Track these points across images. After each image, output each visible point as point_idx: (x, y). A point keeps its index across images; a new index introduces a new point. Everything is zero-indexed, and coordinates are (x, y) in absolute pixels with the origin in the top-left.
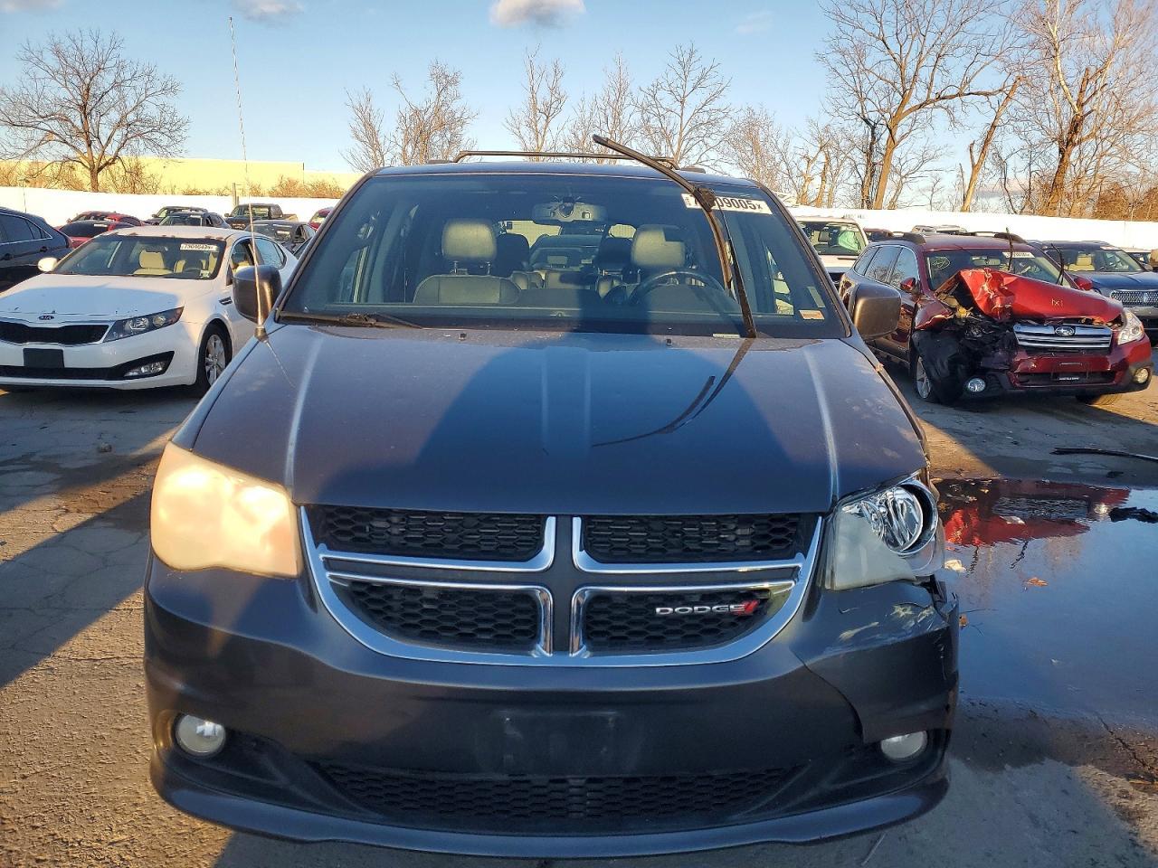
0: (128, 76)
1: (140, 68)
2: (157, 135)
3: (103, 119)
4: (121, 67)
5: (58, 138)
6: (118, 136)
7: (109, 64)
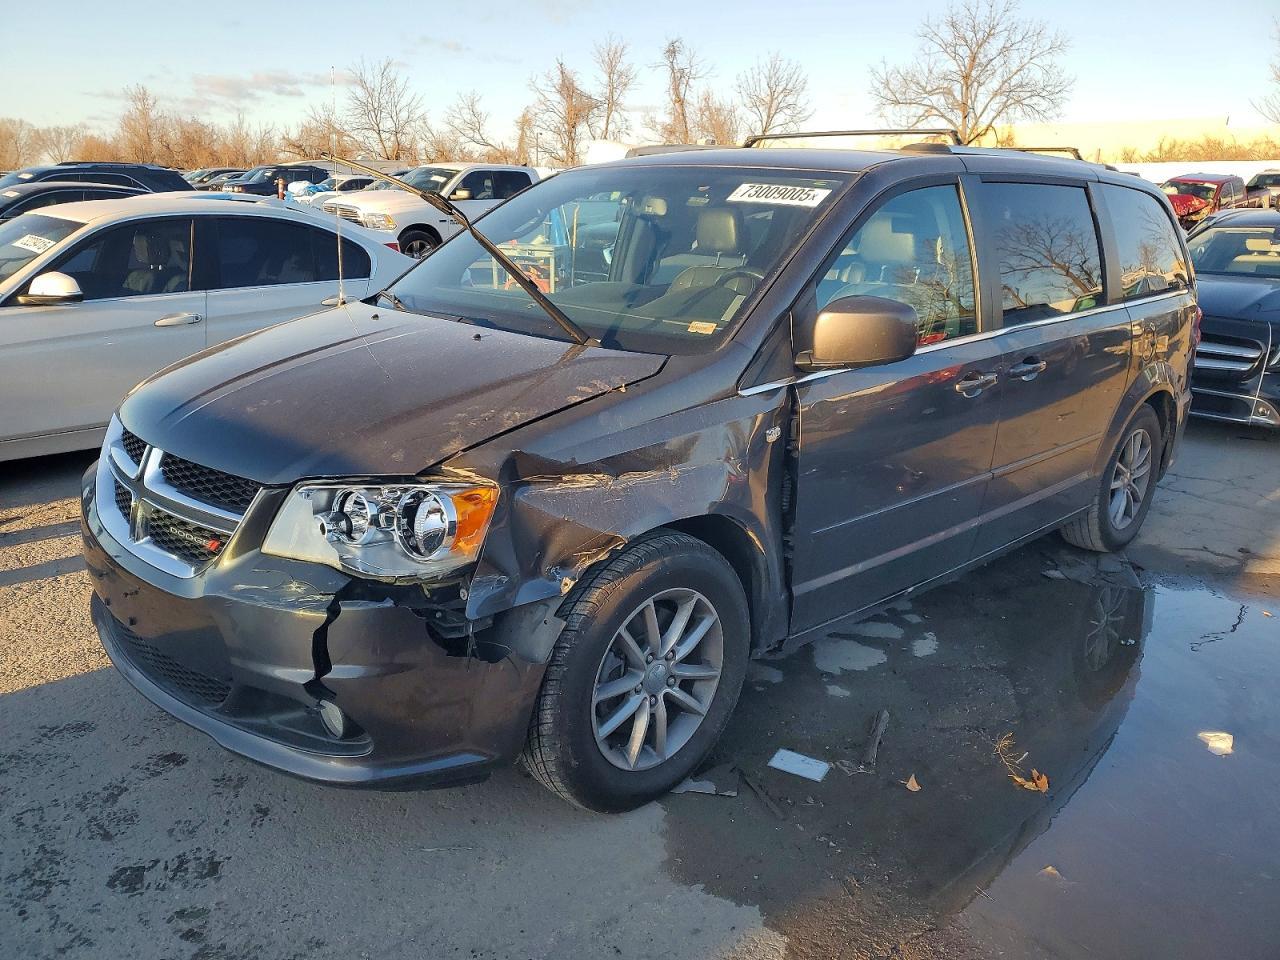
0: (1019, 38)
1: (1032, 28)
2: (1036, 99)
3: (982, 89)
4: (1012, 29)
5: (937, 113)
6: (995, 105)
7: (999, 29)
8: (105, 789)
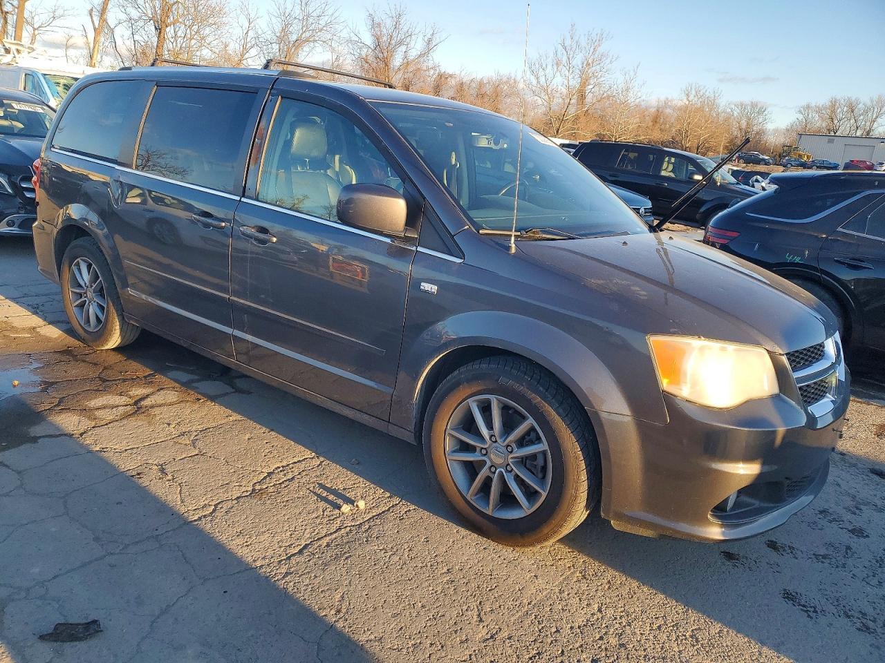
8: (823, 562)
